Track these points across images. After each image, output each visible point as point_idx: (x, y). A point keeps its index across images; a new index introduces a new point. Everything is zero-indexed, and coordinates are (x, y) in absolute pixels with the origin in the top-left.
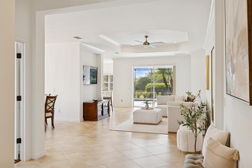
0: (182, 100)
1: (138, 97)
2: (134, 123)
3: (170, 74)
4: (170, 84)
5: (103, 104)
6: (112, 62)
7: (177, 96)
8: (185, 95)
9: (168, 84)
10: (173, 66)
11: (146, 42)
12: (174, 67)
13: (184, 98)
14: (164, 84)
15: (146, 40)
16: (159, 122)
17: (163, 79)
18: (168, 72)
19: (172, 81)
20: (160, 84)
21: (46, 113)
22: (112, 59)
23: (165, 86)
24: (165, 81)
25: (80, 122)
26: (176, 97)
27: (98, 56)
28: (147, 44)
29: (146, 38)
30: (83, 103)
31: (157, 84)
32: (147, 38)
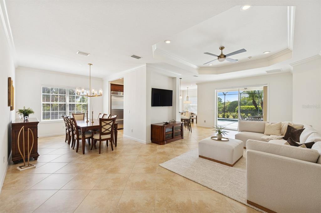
0: (278, 129)
1: (228, 117)
2: (200, 156)
3: (261, 97)
4: (260, 106)
5: (173, 126)
6: (196, 87)
7: (268, 122)
8: (282, 122)
9: (258, 106)
10: (263, 87)
11: (222, 54)
12: (265, 88)
13: (281, 126)
14: (254, 107)
15: (222, 52)
16: (235, 162)
17: (253, 102)
18: (258, 96)
19: (262, 104)
20: (250, 106)
21: (101, 136)
22: (197, 84)
23: (255, 108)
24: (254, 103)
25: (146, 144)
26: (267, 124)
27: (174, 79)
28: (223, 56)
29: (221, 50)
30: (151, 125)
31: (247, 106)
32: (223, 50)
